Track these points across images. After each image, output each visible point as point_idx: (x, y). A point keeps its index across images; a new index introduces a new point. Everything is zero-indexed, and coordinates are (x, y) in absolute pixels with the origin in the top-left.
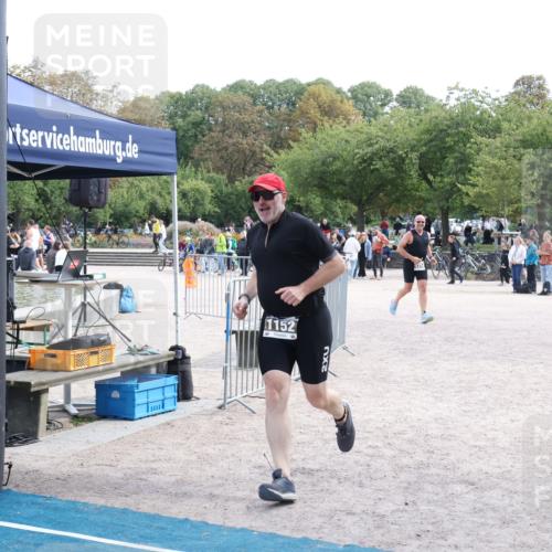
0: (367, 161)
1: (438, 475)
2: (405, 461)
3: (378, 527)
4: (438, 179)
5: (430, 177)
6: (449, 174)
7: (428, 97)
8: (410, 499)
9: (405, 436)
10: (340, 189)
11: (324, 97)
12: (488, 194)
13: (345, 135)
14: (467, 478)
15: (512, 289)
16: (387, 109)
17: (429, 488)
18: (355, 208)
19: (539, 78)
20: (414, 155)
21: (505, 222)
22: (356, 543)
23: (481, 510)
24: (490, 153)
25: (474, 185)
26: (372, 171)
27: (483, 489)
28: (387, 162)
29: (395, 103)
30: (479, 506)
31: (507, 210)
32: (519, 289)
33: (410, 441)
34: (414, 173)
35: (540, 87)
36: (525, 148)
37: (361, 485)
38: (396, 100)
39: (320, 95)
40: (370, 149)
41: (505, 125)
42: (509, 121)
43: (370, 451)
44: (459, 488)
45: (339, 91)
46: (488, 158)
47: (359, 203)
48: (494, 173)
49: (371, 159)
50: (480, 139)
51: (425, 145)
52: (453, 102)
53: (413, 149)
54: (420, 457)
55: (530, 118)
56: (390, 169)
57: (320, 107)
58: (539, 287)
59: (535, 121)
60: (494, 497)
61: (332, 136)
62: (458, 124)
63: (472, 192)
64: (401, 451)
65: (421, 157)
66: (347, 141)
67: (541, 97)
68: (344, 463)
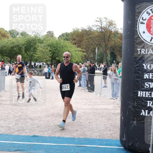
0: (12, 48)
1: (24, 118)
2: (17, 115)
3: (9, 130)
4: (29, 53)
5: (27, 52)
6: (32, 52)
7: (28, 34)
8: (17, 123)
9: (17, 110)
10: (6, 54)
11: (3, 32)
12: (40, 57)
13: (7, 41)
14: (30, 118)
15: (45, 78)
16: (18, 36)
17: (22, 120)
18: (10, 59)
19: (52, 32)
20: (24, 47)
21: (44, 63)
22: (3, 133)
23: (33, 125)
24: (41, 47)
25: (37, 54)
26: (14, 50)
27: (34, 120)
28: (17, 48)
29: (20, 35)
30: (33, 124)
31: (44, 60)
32: (47, 78)
33: (18, 111)
34: (23, 51)
35: (52, 34)
36: (48, 46)
37: (5, 121)
38: (20, 34)
39: (1, 32)
40: (13, 45)
41: (44, 41)
42: (45, 40)
43: (8, 113)
44: (28, 120)
45: (6, 31)
46: (40, 48)
47: (10, 57)
48: (41, 52)
49: (13, 47)
50: (38, 44)
51: (26, 45)
52: (33, 35)
53: (23, 45)
54: (20, 114)
55: (50, 40)
56: (18, 50)
57: (1, 34)
58: (51, 77)
59: (51, 41)
60: (36, 122)
61: (4, 42)
62: (34, 40)
63: (37, 56)
64: (16, 113)
65: (25, 47)
66: (8, 43)
67: (52, 36)
68: (2, 116)
